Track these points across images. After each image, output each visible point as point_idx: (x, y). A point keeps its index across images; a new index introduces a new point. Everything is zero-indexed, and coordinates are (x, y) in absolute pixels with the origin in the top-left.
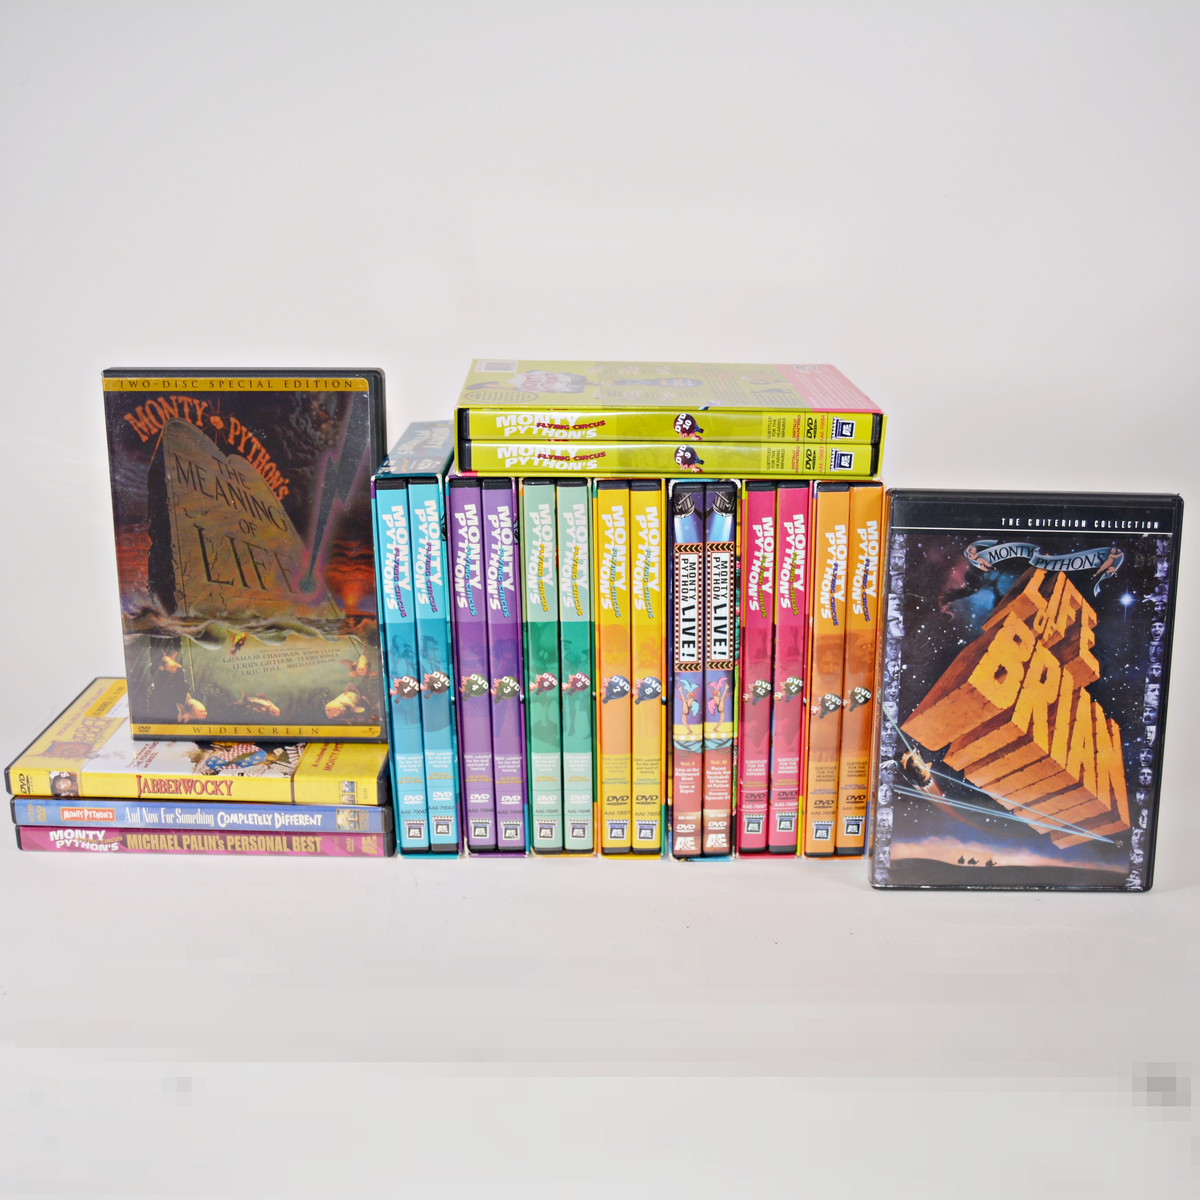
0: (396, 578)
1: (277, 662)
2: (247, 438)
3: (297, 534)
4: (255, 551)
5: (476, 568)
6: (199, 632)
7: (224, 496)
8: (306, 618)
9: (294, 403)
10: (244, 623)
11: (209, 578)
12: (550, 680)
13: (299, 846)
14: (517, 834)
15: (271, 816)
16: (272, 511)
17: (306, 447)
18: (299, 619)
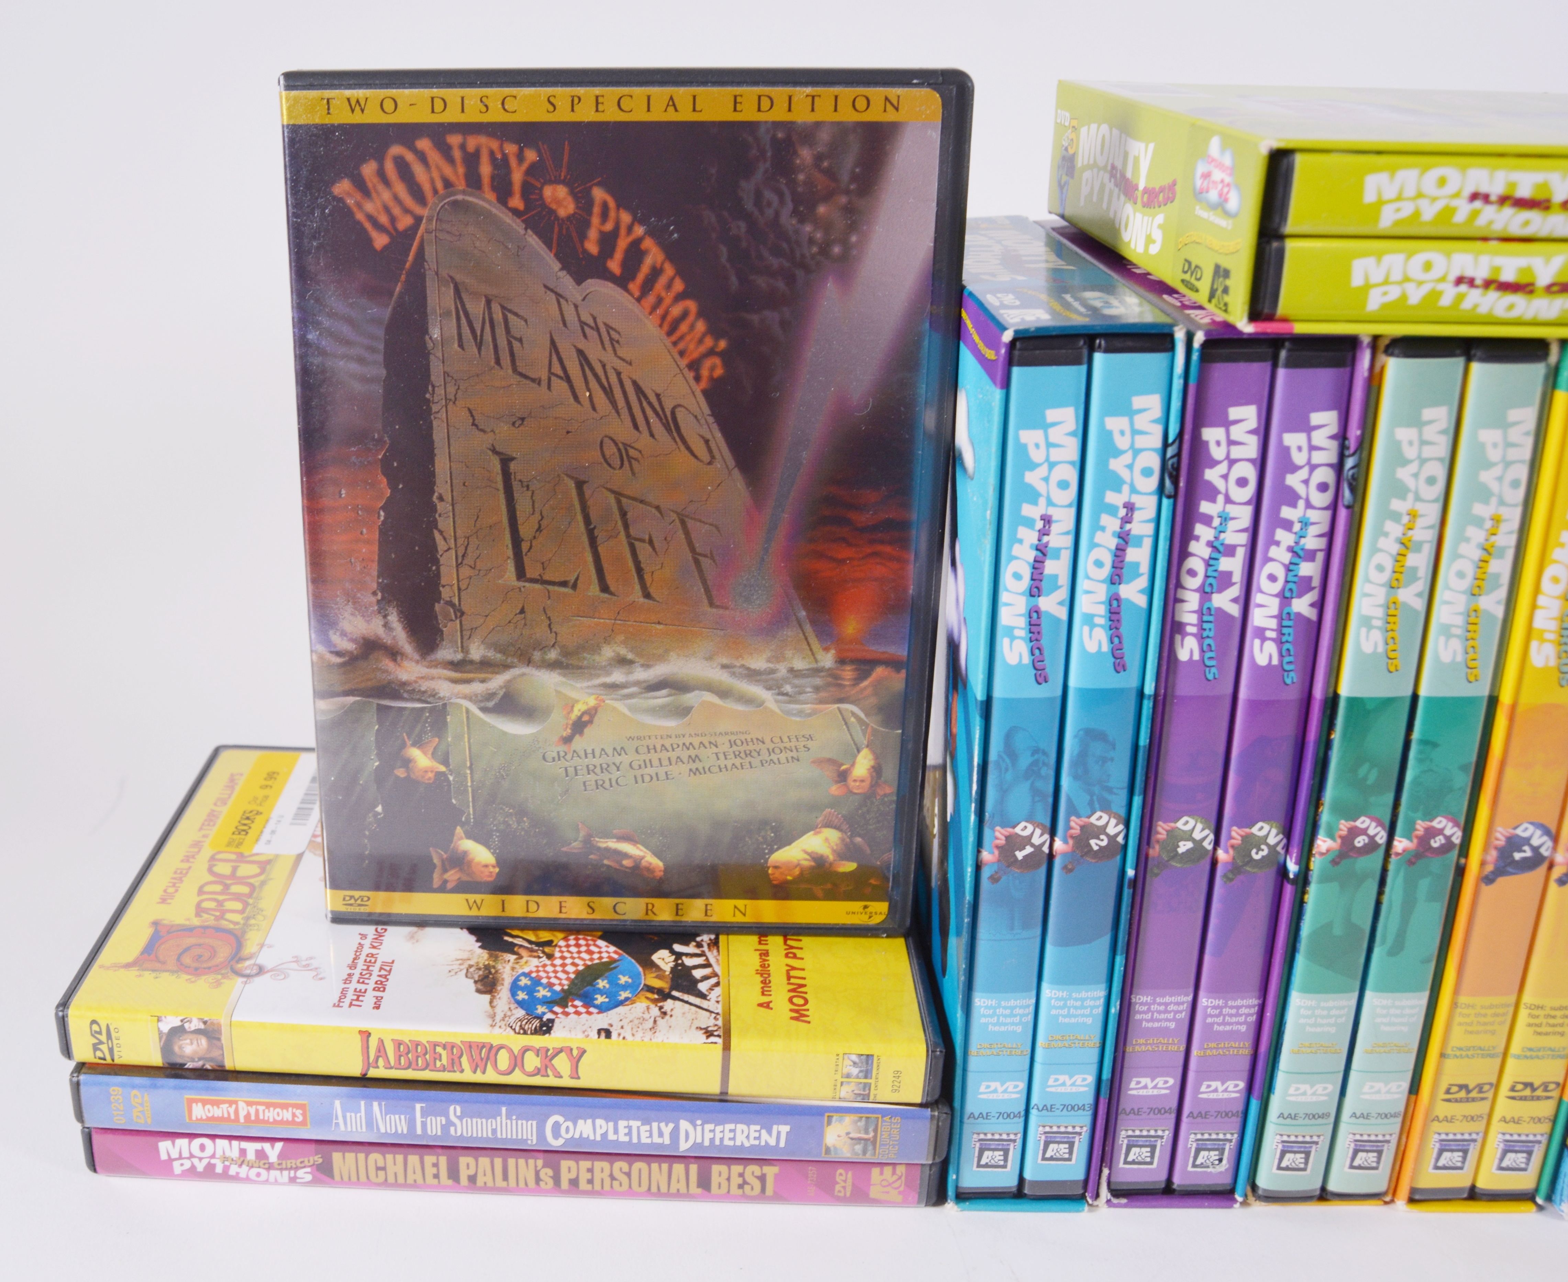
0: (1036, 590)
1: (665, 762)
2: (630, 239)
3: (736, 473)
4: (634, 511)
5: (1234, 565)
6: (490, 696)
7: (568, 379)
8: (743, 666)
9: (754, 152)
10: (598, 676)
11: (521, 574)
12: (1371, 832)
13: (725, 1184)
14: (1220, 1160)
15: (671, 1126)
16: (680, 415)
17: (775, 262)
18: (724, 667)
